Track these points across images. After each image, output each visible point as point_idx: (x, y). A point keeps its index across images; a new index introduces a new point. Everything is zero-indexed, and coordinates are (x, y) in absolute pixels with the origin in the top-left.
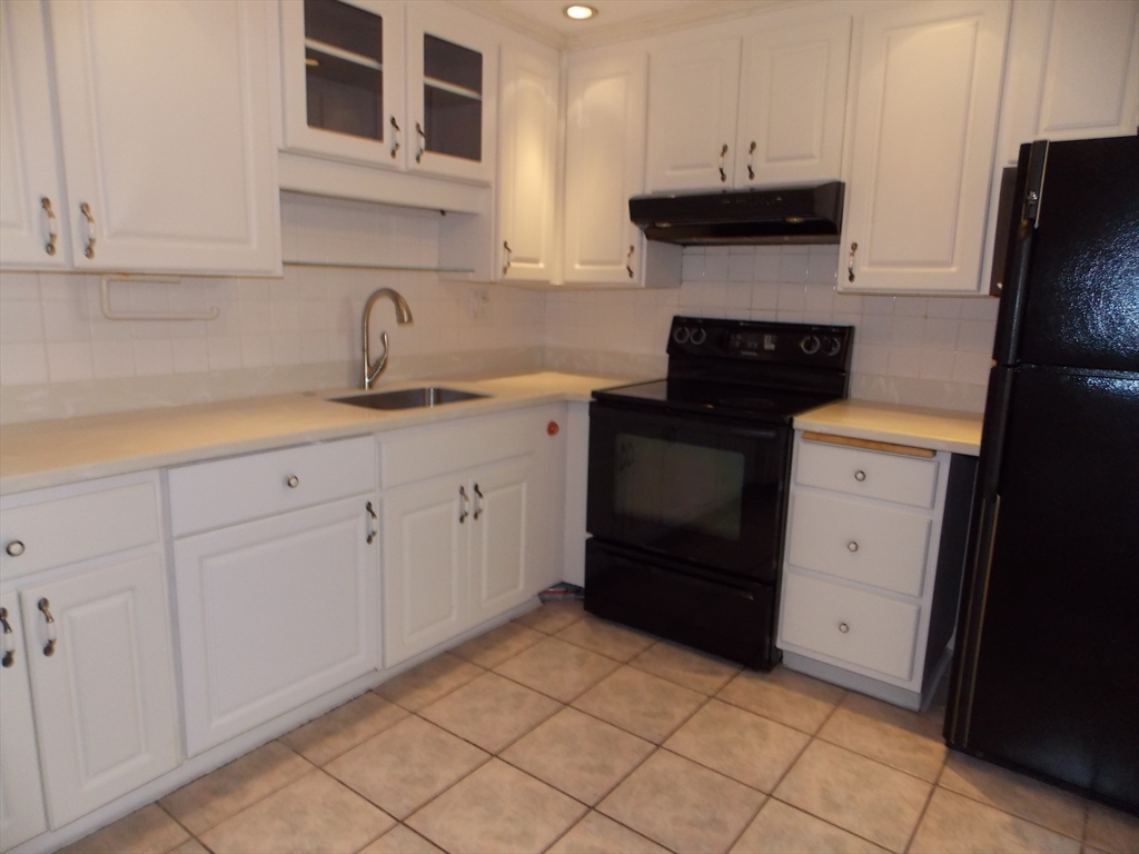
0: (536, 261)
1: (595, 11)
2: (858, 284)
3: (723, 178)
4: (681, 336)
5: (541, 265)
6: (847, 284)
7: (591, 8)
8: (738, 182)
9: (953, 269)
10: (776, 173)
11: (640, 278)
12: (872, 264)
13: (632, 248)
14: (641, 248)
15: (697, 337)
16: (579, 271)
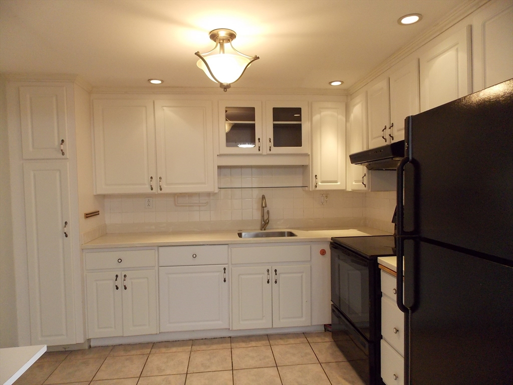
0: (336, 182)
1: (342, 82)
3: (386, 141)
5: (339, 183)
7: (340, 81)
8: (389, 142)
16: (354, 185)
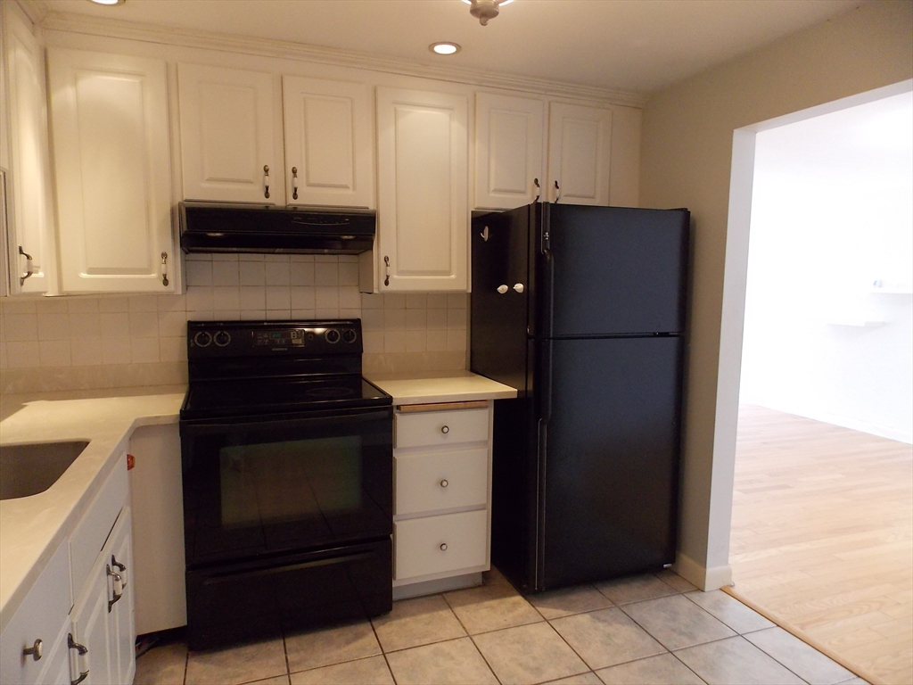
0: (38, 270)
2: (391, 287)
3: (267, 195)
4: (203, 340)
5: (41, 275)
6: (383, 287)
8: (278, 200)
9: (453, 276)
10: (315, 197)
11: (176, 285)
12: (400, 273)
13: (164, 255)
14: (175, 254)
15: (221, 339)
16: (82, 280)
